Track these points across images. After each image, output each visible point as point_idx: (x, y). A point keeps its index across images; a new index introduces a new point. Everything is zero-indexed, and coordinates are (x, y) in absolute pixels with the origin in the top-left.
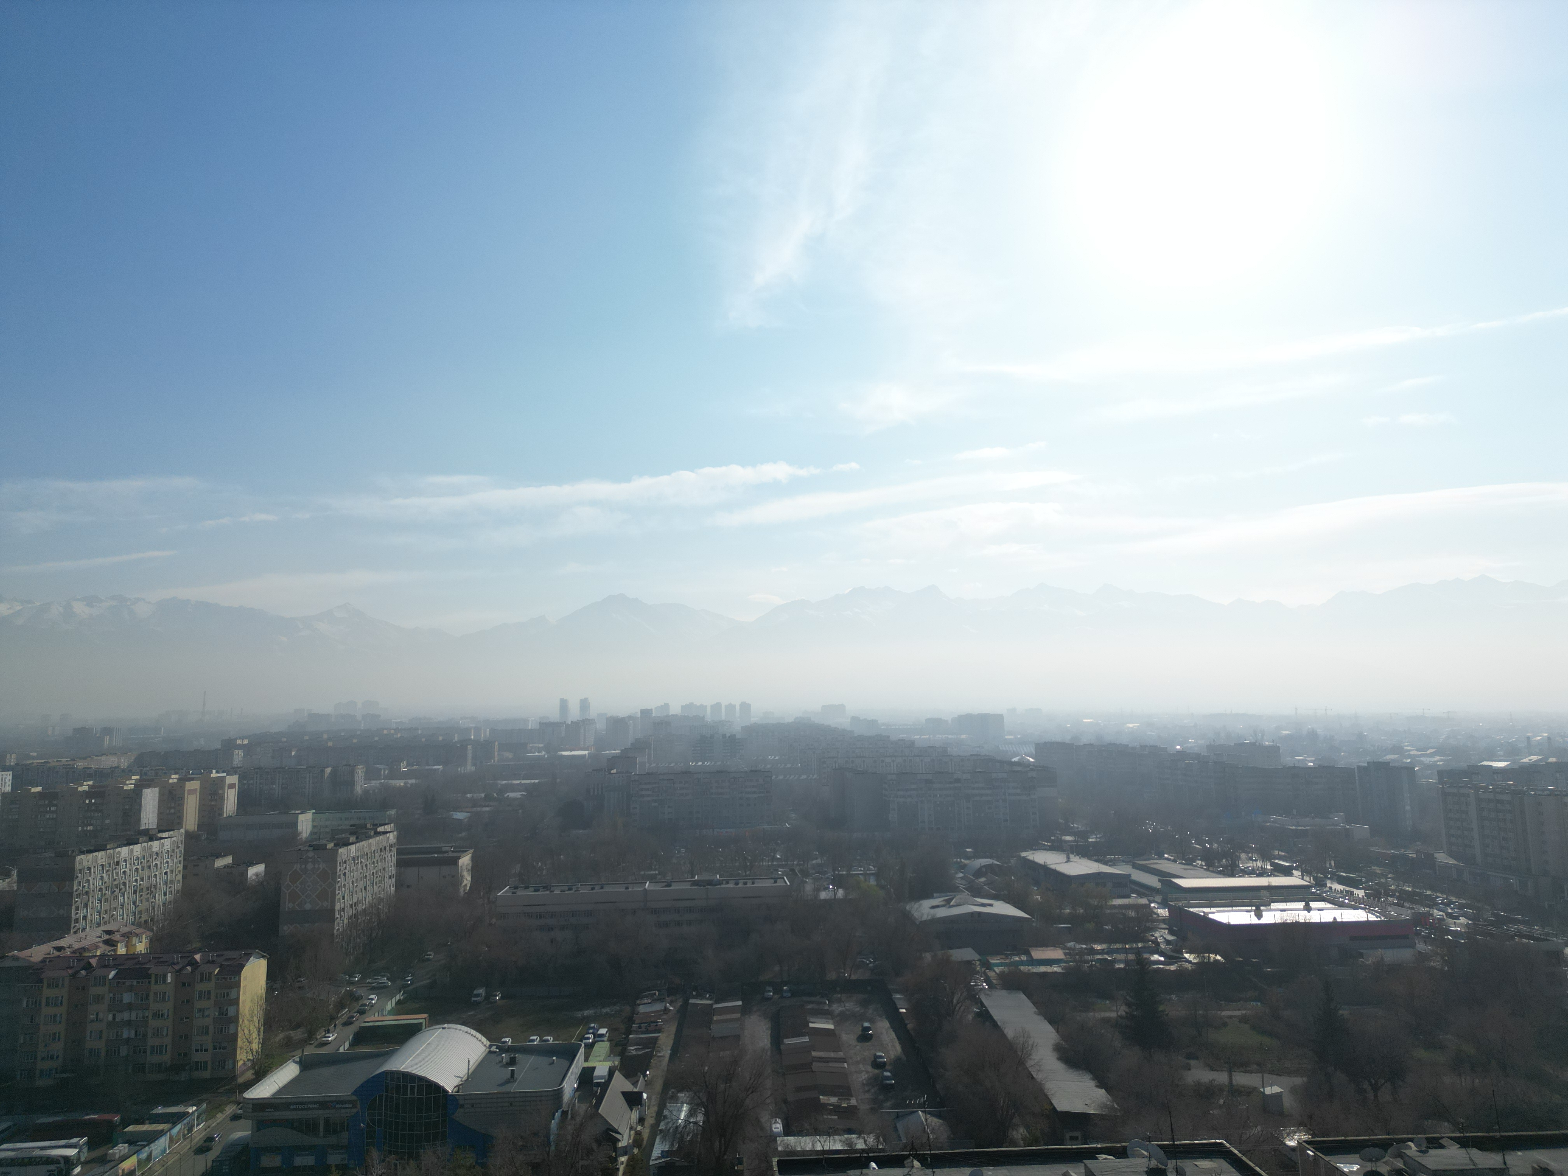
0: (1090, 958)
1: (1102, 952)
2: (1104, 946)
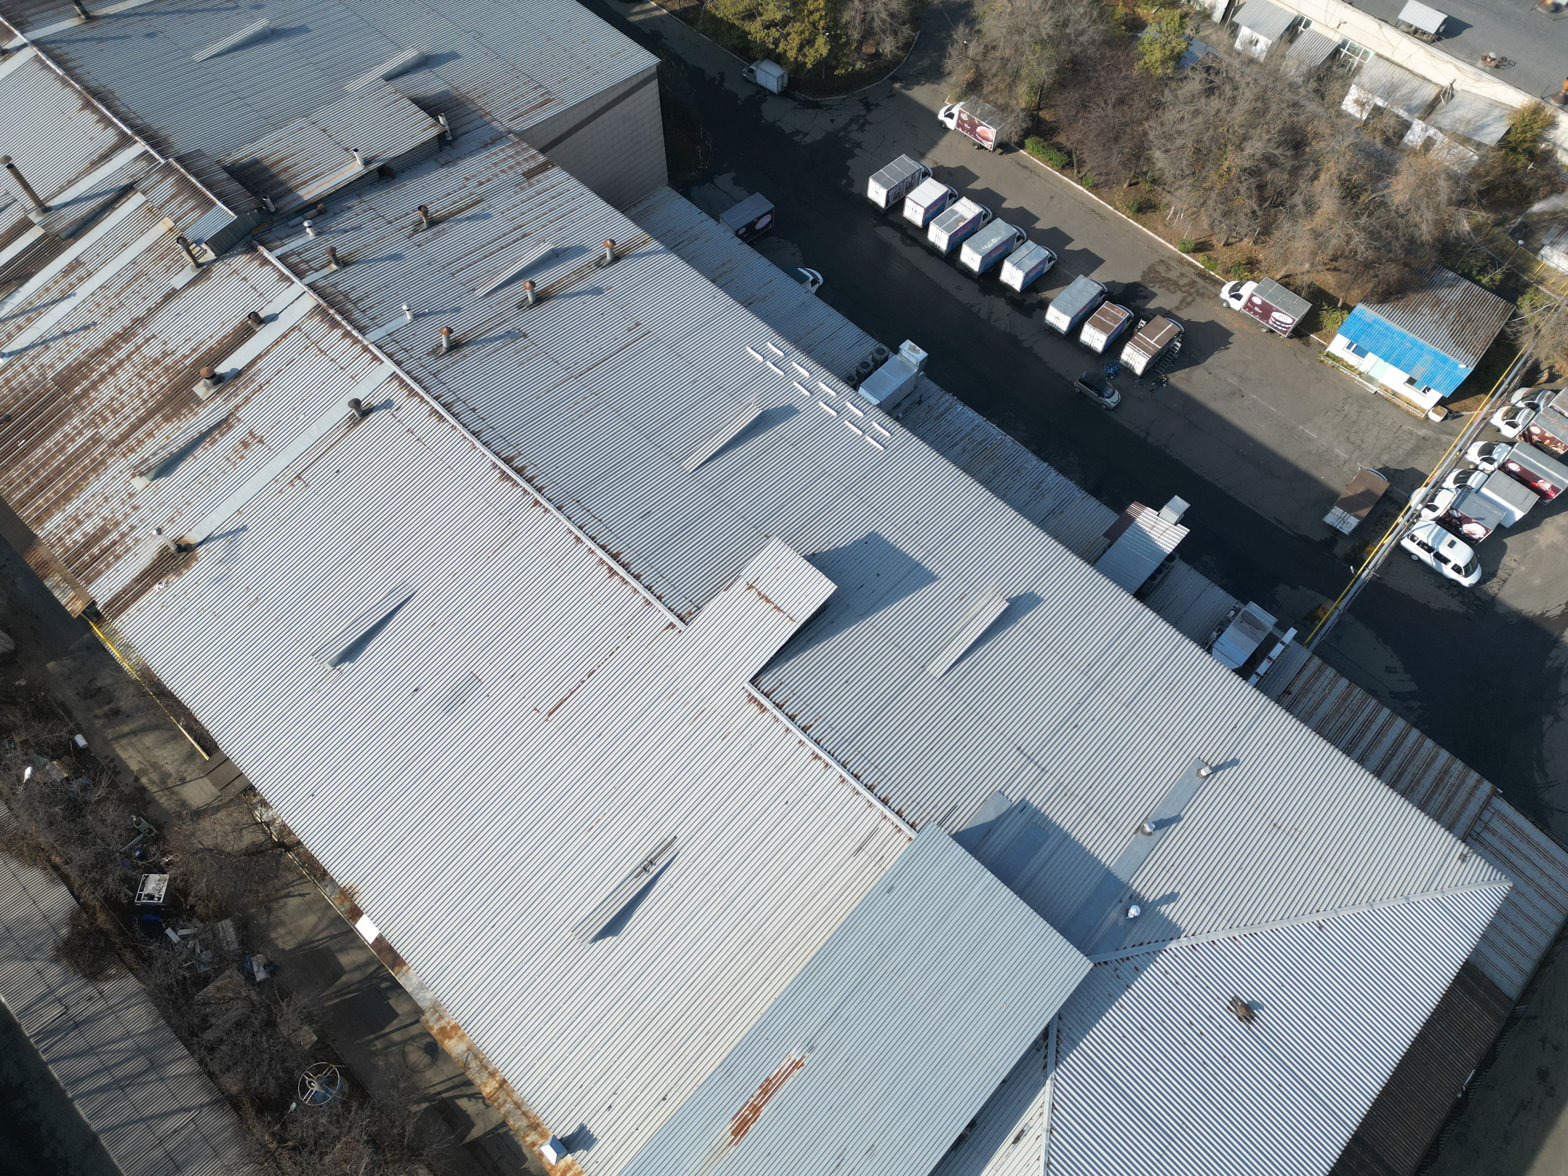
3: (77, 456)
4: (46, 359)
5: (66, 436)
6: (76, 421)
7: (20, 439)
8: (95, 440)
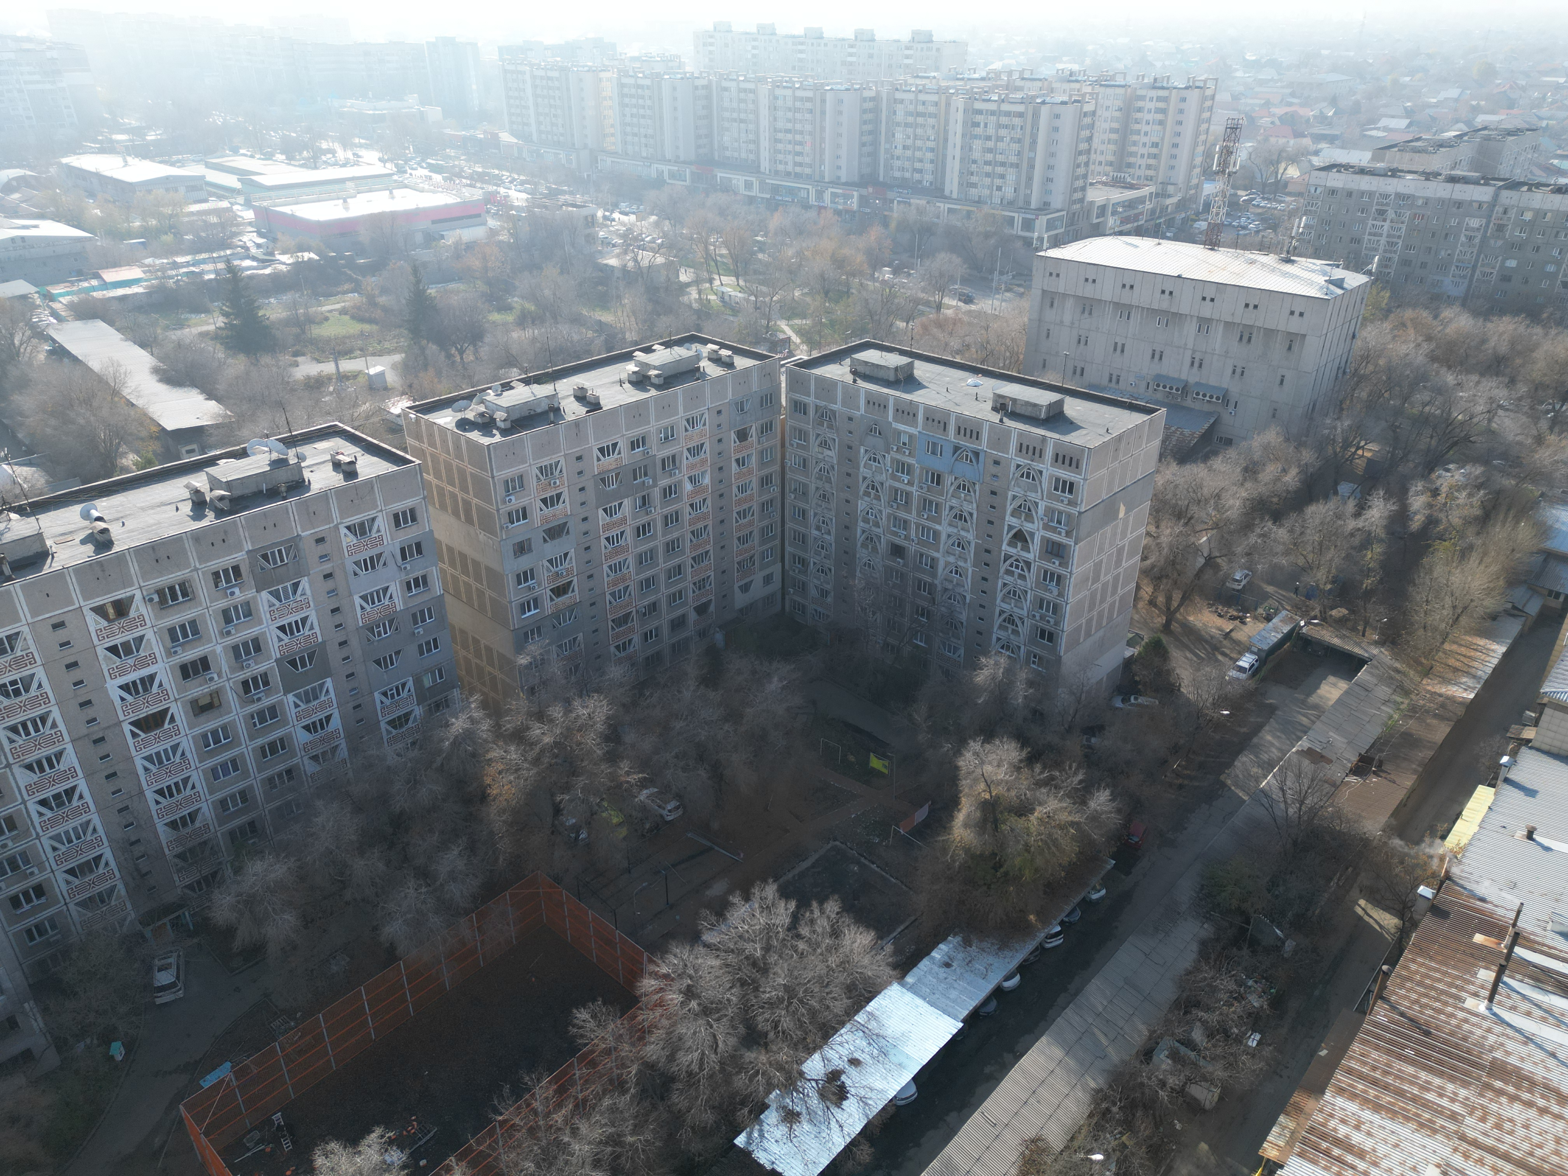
0: (174, 273)
1: (187, 264)
2: (188, 258)
3: (1426, 1105)
4: (1510, 1045)
5: (1440, 1087)
6: (1463, 1093)
7: (1412, 1049)
8: (1454, 1117)
